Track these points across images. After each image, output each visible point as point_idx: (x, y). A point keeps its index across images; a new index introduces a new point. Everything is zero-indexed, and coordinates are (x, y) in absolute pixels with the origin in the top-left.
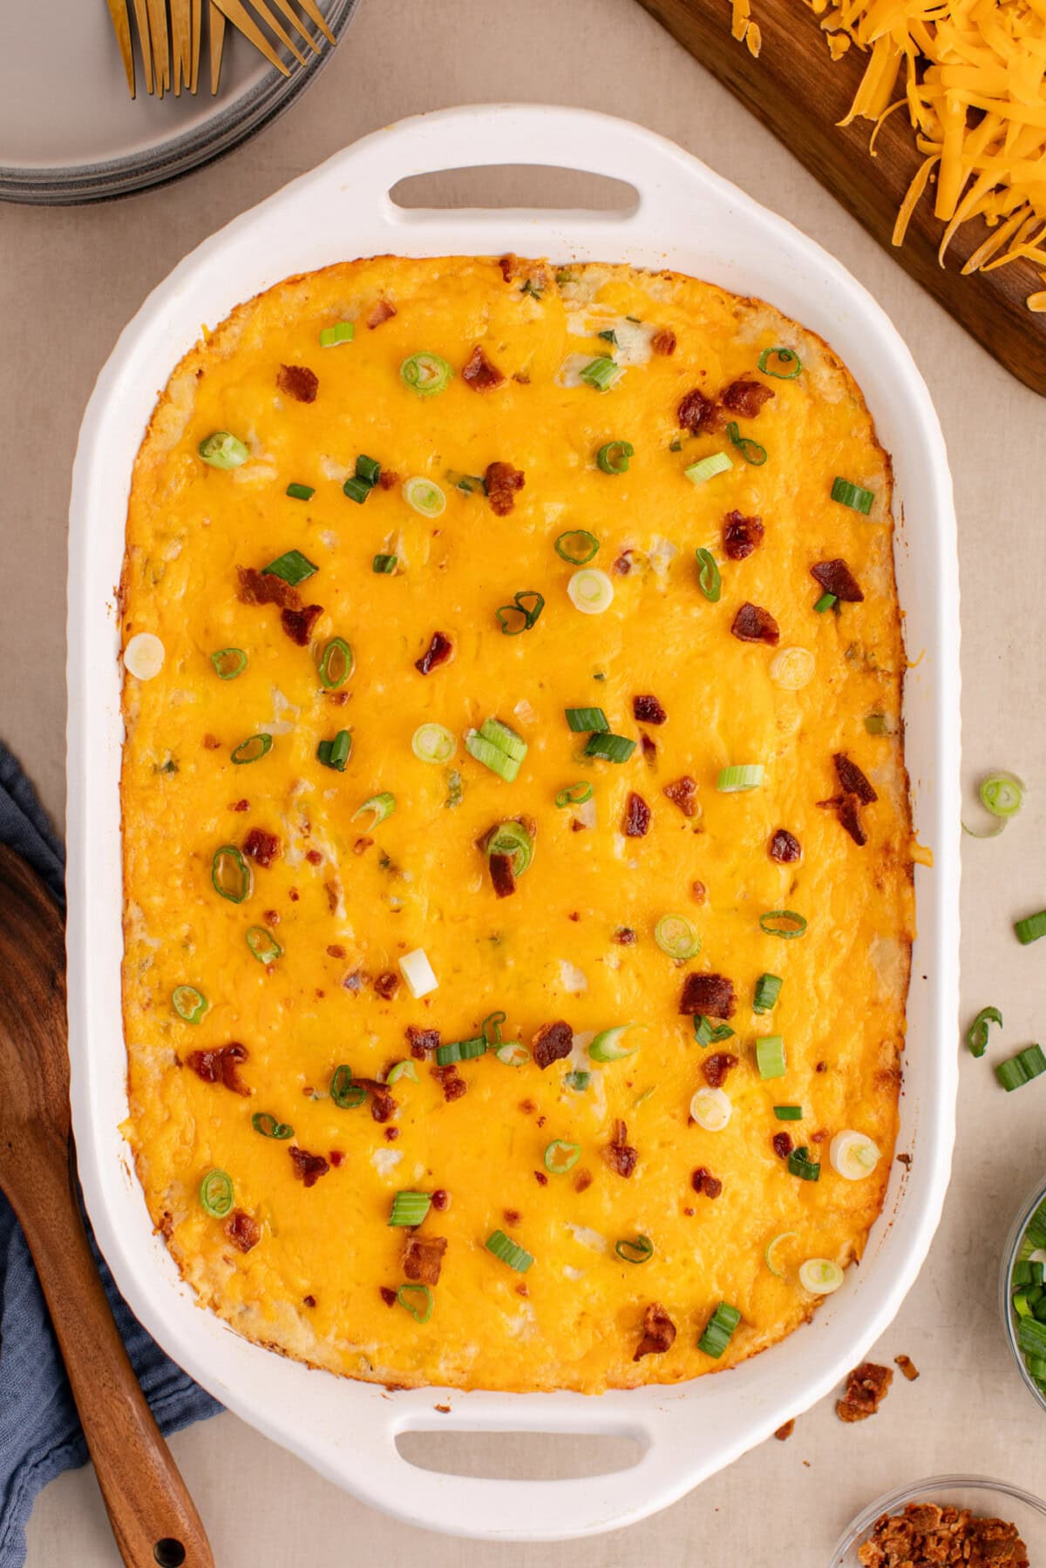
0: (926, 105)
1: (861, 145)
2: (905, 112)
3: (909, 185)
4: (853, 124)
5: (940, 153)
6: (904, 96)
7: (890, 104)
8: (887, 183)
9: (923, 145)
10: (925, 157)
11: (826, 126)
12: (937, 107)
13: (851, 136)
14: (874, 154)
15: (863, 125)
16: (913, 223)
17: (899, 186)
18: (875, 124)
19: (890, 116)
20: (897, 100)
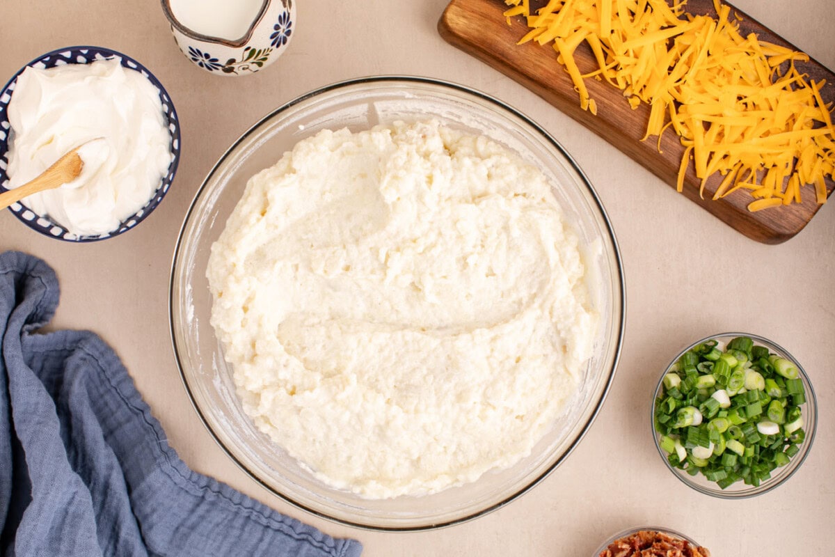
0: (682, 123)
1: (654, 147)
2: (672, 128)
3: (680, 162)
4: (649, 138)
5: (693, 145)
6: (670, 120)
7: (664, 126)
8: (669, 163)
9: (685, 143)
10: (686, 147)
11: (636, 142)
12: (687, 123)
13: (649, 144)
14: (661, 152)
15: (654, 139)
16: (686, 179)
17: (675, 163)
18: (659, 137)
19: (665, 131)
20: (667, 123)
